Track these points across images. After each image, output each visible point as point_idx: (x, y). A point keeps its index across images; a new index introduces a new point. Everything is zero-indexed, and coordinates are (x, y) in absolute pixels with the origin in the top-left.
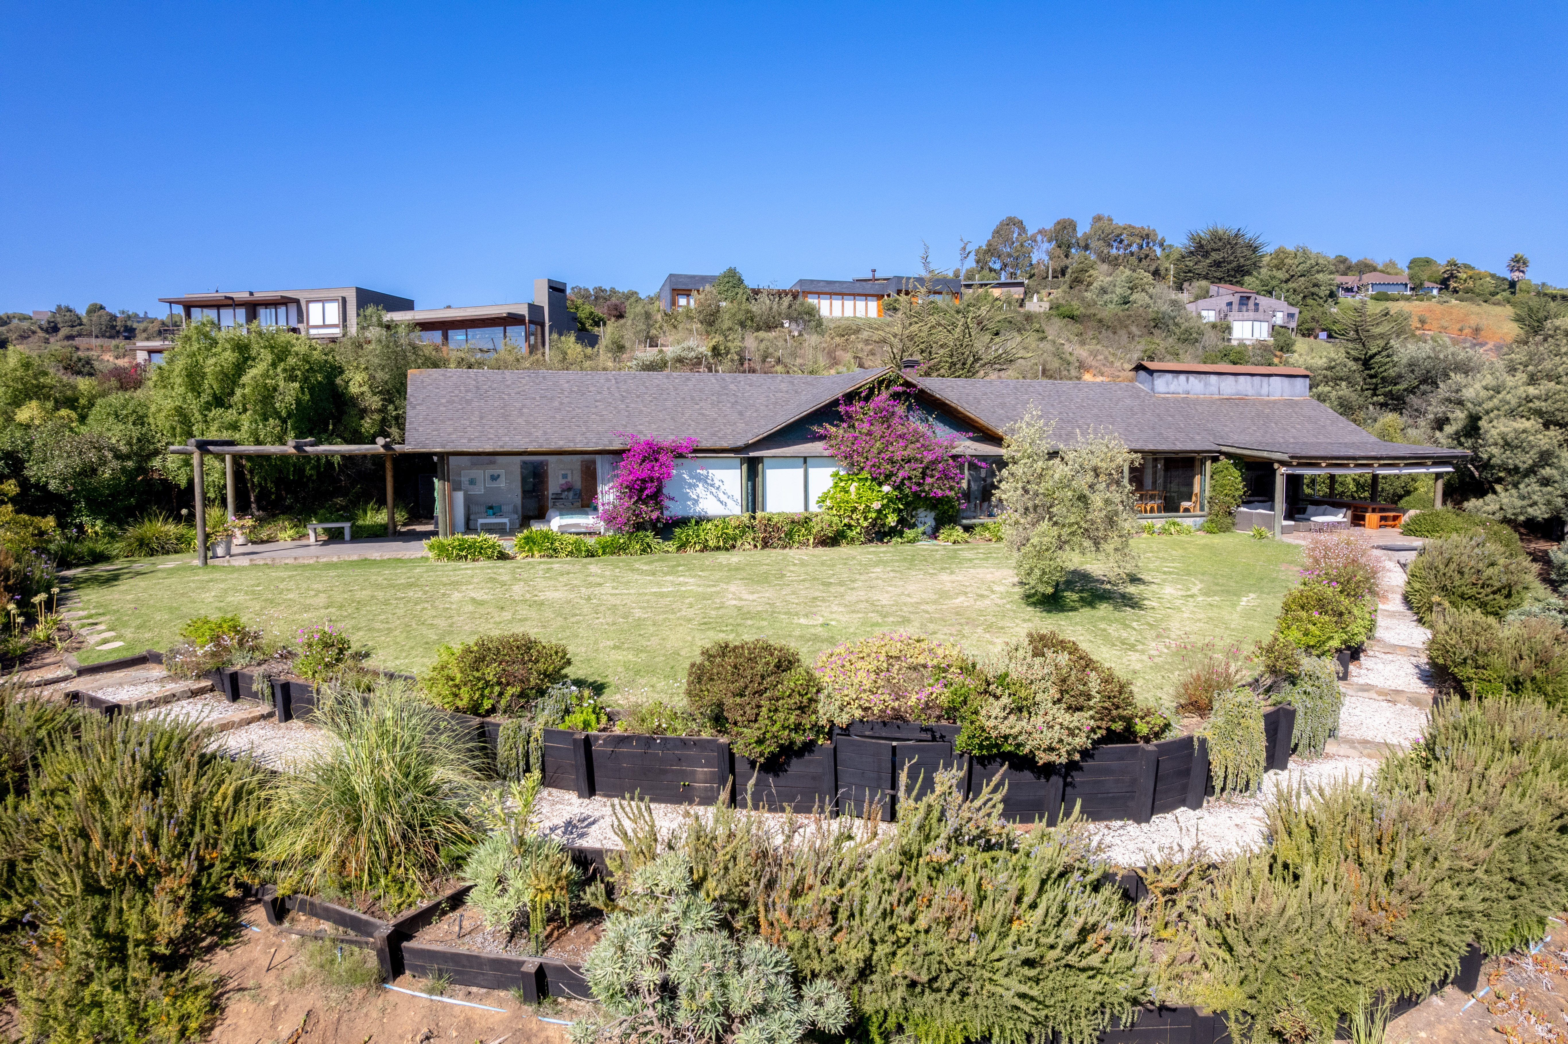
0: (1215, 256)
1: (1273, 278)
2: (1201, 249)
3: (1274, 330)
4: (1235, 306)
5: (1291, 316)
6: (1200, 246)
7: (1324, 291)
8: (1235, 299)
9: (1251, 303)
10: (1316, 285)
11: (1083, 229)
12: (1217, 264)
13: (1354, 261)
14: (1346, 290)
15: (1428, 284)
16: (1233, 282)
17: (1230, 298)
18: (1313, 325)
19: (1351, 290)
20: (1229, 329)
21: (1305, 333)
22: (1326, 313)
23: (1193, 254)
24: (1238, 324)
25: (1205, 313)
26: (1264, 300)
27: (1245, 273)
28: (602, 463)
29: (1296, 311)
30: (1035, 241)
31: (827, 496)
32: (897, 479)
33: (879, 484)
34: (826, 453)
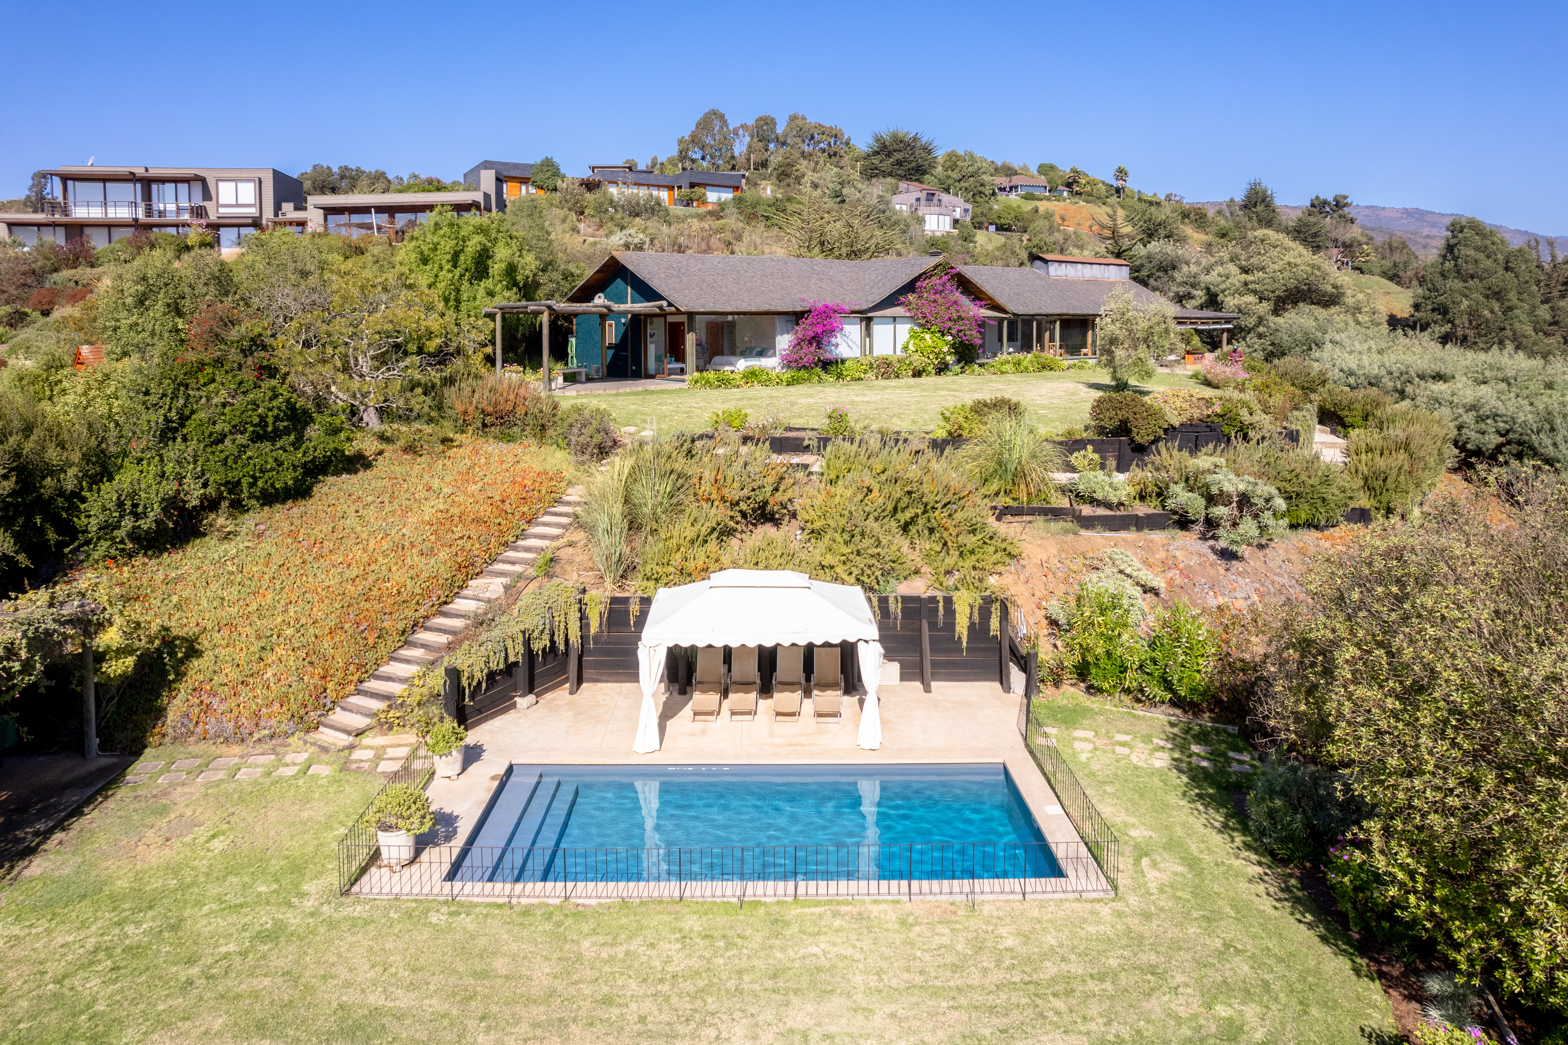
0: (898, 156)
1: (949, 177)
2: (884, 149)
3: (956, 222)
4: (923, 202)
5: (966, 211)
6: (884, 147)
7: (988, 191)
8: (923, 195)
9: (936, 198)
10: (982, 185)
11: (781, 127)
12: (899, 163)
13: (1000, 164)
14: (1001, 189)
15: (1061, 188)
16: (917, 180)
17: (918, 194)
18: (984, 219)
19: (1004, 189)
20: (921, 221)
21: (979, 226)
22: (991, 209)
23: (877, 153)
24: (927, 218)
25: (898, 207)
26: (945, 197)
27: (924, 173)
28: (779, 322)
29: (969, 206)
30: (736, 133)
31: (907, 342)
32: (954, 332)
33: (943, 335)
34: (908, 314)
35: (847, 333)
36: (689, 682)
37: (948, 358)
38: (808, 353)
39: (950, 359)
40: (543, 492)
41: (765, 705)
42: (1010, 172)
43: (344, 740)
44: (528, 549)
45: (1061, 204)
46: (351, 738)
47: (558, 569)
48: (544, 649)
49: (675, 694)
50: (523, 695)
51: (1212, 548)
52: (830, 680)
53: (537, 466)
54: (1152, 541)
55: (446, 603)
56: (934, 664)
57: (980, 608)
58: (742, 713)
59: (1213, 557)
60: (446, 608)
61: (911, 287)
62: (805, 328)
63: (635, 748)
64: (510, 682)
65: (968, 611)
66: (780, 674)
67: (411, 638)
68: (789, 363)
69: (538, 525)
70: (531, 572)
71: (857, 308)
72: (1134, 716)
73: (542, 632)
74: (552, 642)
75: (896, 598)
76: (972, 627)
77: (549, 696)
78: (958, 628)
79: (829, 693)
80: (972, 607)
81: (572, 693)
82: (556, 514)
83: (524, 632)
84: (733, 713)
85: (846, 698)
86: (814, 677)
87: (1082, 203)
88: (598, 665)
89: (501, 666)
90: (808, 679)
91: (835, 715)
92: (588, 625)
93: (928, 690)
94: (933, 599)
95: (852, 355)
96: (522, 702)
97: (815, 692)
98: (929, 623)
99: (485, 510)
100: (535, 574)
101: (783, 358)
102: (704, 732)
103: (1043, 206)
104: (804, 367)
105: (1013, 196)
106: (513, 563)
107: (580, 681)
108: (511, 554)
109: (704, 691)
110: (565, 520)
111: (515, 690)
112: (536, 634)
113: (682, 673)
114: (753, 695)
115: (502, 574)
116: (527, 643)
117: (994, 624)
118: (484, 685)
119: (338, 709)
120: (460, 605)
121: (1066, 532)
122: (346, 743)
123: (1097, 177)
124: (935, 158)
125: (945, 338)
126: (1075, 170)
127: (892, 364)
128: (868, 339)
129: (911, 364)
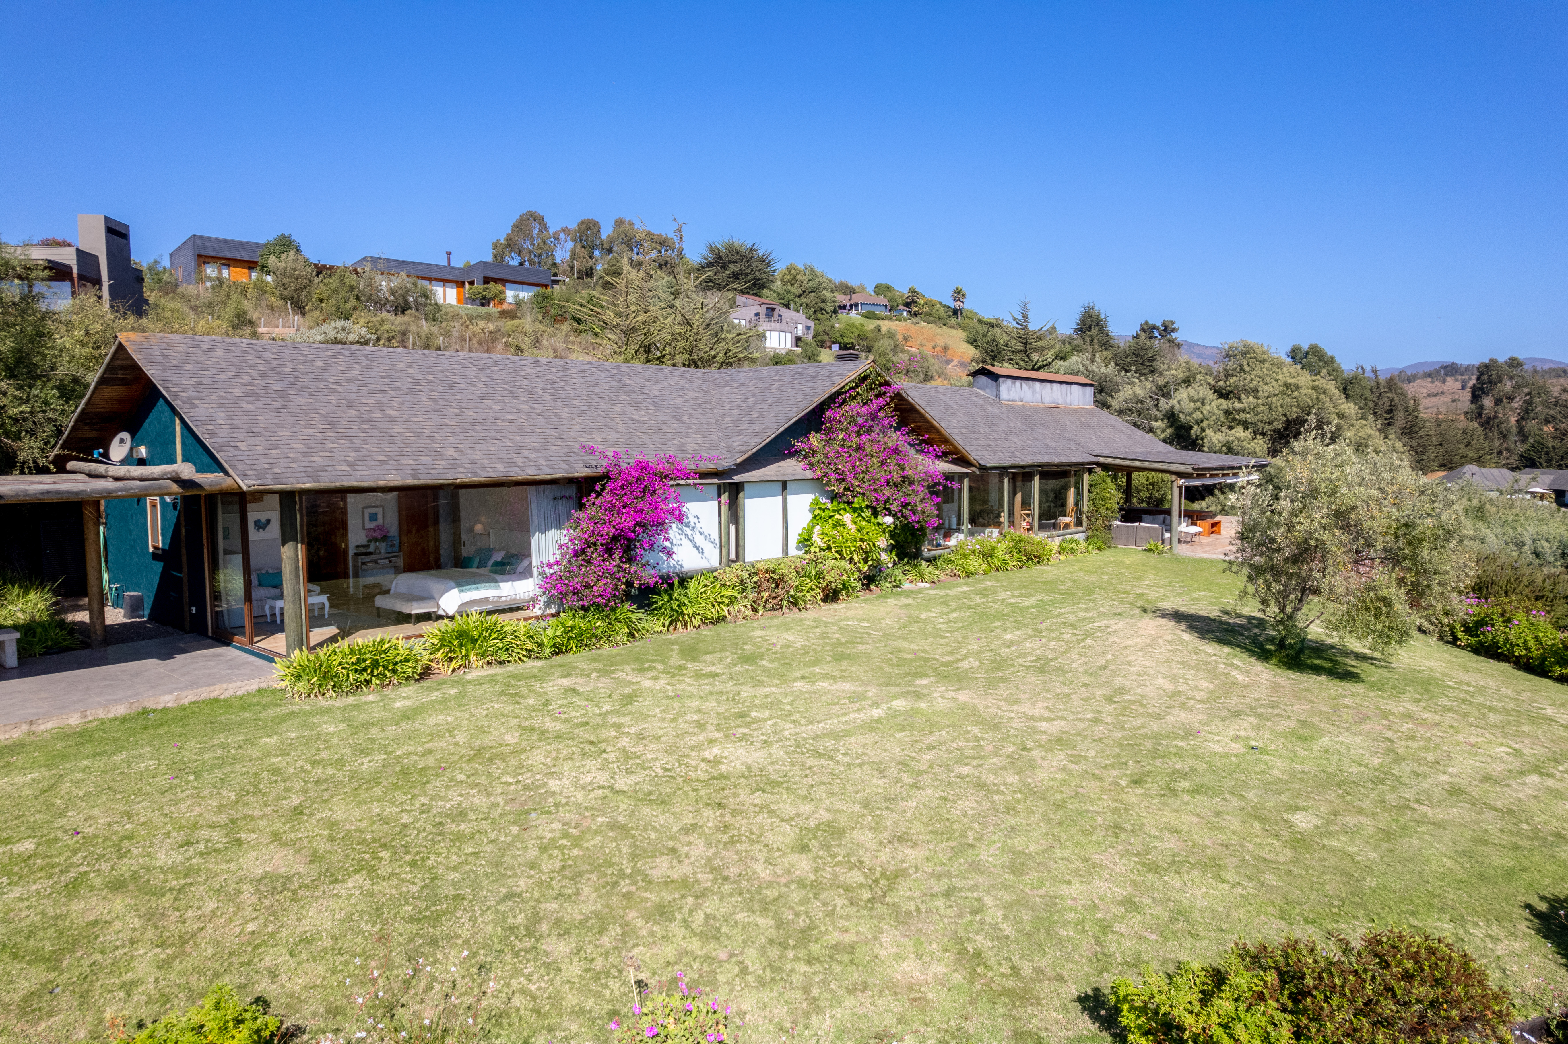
0: (733, 268)
1: (789, 292)
2: (719, 260)
3: (798, 340)
4: (762, 317)
5: (808, 328)
7: (829, 307)
8: (762, 310)
9: (776, 314)
10: (823, 301)
11: (606, 232)
12: (736, 276)
13: (839, 281)
14: (840, 307)
15: (901, 307)
16: (755, 294)
17: (757, 309)
18: (826, 337)
19: (844, 308)
20: (762, 337)
21: (822, 344)
22: (833, 327)
23: (710, 264)
24: (768, 334)
25: (736, 321)
26: (784, 312)
27: (762, 287)
29: (811, 324)
30: (557, 239)
31: (809, 531)
32: (894, 507)
33: (875, 513)
34: (809, 474)
35: (692, 520)
37: (884, 557)
38: (604, 573)
39: (886, 558)
42: (848, 290)
45: (903, 324)
61: (814, 420)
62: (596, 516)
68: (561, 594)
71: (711, 466)
87: (924, 324)
95: (702, 564)
103: (885, 325)
104: (596, 606)
105: (853, 314)
123: (935, 298)
124: (774, 271)
125: (880, 519)
126: (913, 291)
127: (782, 579)
128: (733, 528)
129: (819, 575)
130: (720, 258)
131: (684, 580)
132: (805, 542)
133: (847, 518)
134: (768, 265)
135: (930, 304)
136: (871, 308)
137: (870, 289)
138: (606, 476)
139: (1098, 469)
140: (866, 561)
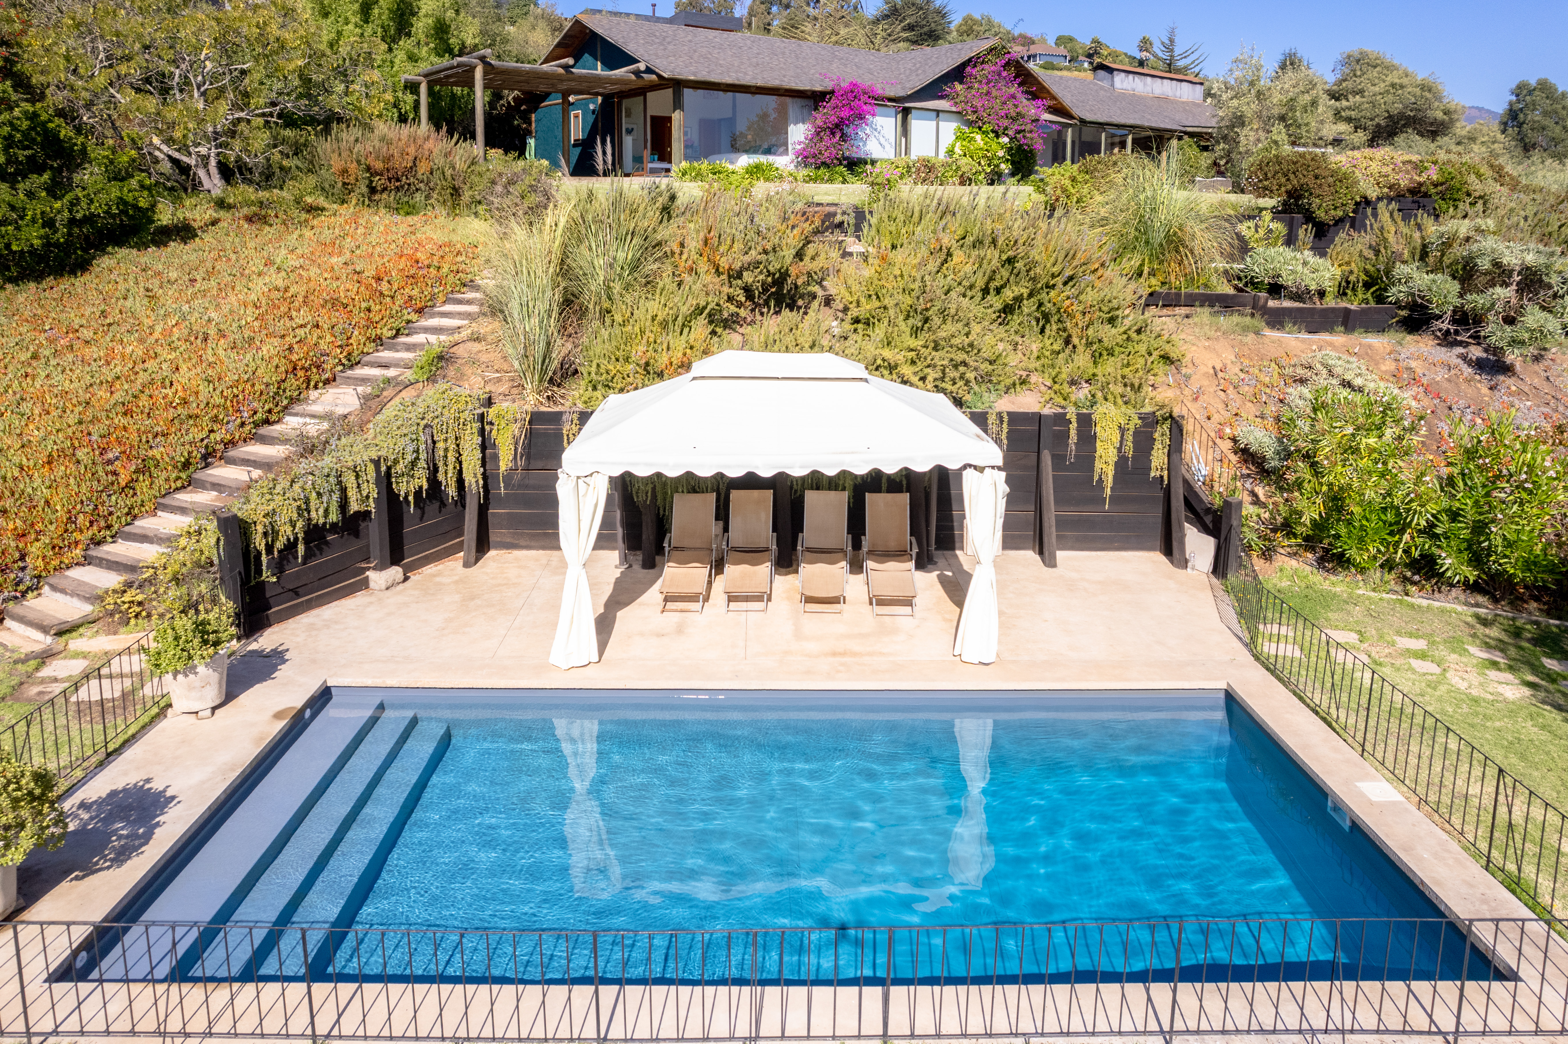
0: (910, 20)
2: (895, 13)
12: (911, 28)
13: (1017, 33)
15: (1081, 58)
28: (793, 106)
31: (953, 146)
32: (1011, 133)
33: (997, 136)
34: (954, 109)
35: (879, 128)
36: (660, 550)
37: (1003, 166)
38: (828, 147)
39: (1005, 168)
40: (445, 270)
41: (785, 584)
43: (40, 641)
44: (410, 348)
45: (1083, 75)
46: (49, 640)
47: (451, 372)
48: (418, 493)
49: (637, 567)
50: (381, 567)
51: (1464, 358)
52: (893, 545)
53: (439, 236)
54: (1370, 346)
55: (267, 422)
56: (1061, 523)
57: (1136, 433)
58: (747, 599)
59: (1468, 371)
60: (265, 430)
61: (958, 74)
62: (826, 114)
63: (552, 660)
64: (355, 545)
65: (1116, 438)
66: (809, 536)
67: (199, 475)
68: (806, 158)
69: (433, 315)
70: (409, 375)
71: (892, 94)
72: (1412, 606)
73: (414, 463)
74: (434, 482)
75: (1000, 416)
76: (1121, 463)
77: (429, 570)
78: (1098, 465)
79: (892, 566)
80: (1122, 430)
81: (467, 565)
82: (460, 302)
83: (377, 463)
84: (732, 598)
85: (919, 575)
86: (866, 543)
88: (514, 522)
89: (334, 517)
90: (857, 545)
91: (908, 602)
92: (496, 457)
93: (1050, 562)
94: (1061, 419)
95: (885, 156)
96: (377, 578)
97: (870, 564)
98: (1054, 457)
99: (346, 288)
100: (412, 378)
101: (797, 154)
102: (680, 630)
103: (1063, 76)
104: (824, 164)
106: (386, 366)
107: (483, 545)
108: (386, 355)
109: (682, 562)
110: (473, 309)
111: (367, 559)
112: (400, 468)
113: (648, 534)
114: (765, 569)
115: (364, 380)
116: (386, 480)
117: (1158, 458)
118: (301, 549)
119: (46, 589)
120: (291, 423)
121: (1245, 329)
122: (37, 648)
123: (1120, 48)
124: (950, 23)
125: (1000, 140)
126: (1095, 41)
127: (933, 166)
128: (903, 140)
129: (958, 168)
130: (896, 10)
131: (873, 162)
132: (951, 152)
133: (978, 137)
134: (944, 16)
135: (1115, 55)
136: (1049, 59)
137: (1051, 42)
138: (832, 92)
139: (1186, 137)
140: (989, 165)
